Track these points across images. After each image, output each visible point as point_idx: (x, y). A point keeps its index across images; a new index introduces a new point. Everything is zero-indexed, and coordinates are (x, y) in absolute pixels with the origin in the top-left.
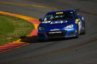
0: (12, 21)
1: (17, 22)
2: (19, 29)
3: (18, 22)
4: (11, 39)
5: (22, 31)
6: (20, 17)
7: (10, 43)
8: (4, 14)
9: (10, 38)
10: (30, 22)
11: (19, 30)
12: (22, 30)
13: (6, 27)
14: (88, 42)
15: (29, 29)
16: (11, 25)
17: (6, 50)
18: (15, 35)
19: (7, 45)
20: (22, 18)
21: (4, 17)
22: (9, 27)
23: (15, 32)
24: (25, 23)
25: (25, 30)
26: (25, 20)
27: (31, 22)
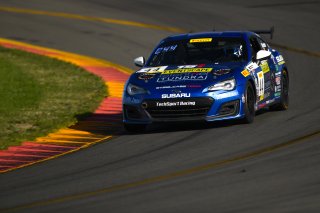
0: (36, 68)
1: (50, 75)
2: (57, 98)
3: (54, 74)
4: (30, 130)
5: (67, 104)
6: (60, 58)
7: (26, 143)
8: (10, 47)
9: (28, 126)
10: (92, 75)
11: (58, 101)
12: (68, 101)
13: (16, 90)
14: (283, 144)
15: (89, 95)
16: (30, 82)
17: (13, 165)
18: (44, 115)
19: (15, 149)
20: (67, 60)
21: (9, 55)
22: (24, 91)
23: (43, 105)
24: (76, 77)
25: (77, 101)
26: (76, 67)
27: (96, 73)
